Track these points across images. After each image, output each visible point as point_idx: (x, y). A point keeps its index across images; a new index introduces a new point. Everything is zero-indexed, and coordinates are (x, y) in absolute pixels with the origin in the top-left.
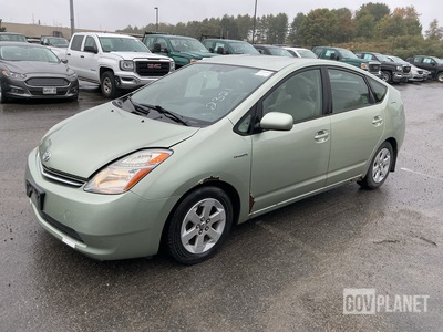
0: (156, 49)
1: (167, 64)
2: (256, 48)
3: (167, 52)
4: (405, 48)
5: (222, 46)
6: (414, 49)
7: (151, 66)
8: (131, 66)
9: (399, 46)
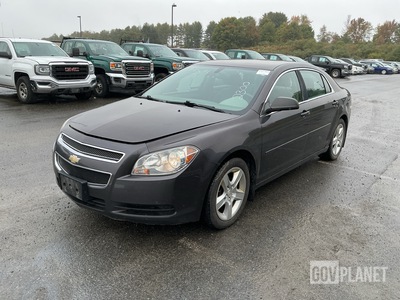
0: (75, 53)
1: (86, 67)
2: (174, 51)
3: (86, 56)
4: (302, 50)
5: (142, 49)
6: (309, 51)
7: (69, 69)
8: (48, 70)
9: (297, 49)
